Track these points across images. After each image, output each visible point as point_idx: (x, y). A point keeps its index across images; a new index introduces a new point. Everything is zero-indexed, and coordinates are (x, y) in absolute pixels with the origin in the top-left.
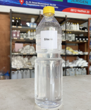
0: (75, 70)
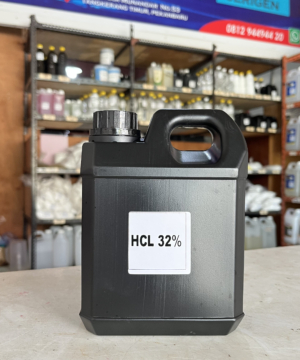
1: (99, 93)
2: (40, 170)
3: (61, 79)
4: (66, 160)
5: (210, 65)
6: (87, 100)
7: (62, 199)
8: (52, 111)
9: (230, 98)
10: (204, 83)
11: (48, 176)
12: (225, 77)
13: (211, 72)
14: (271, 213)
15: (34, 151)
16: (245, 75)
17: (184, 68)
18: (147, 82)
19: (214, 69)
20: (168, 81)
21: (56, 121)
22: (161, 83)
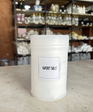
0: (80, 55)
1: (35, 14)
2: (18, 39)
3: (23, 10)
4: (26, 36)
5: (71, 4)
6: (32, 17)
7: (25, 48)
8: (21, 21)
9: (77, 15)
10: (69, 10)
11: (21, 41)
12: (76, 8)
13: (71, 6)
14: (89, 52)
15: (16, 33)
16: (83, 7)
17: (63, 5)
18: (50, 10)
19: (72, 6)
20: (57, 10)
21: (22, 24)
22: (55, 11)
